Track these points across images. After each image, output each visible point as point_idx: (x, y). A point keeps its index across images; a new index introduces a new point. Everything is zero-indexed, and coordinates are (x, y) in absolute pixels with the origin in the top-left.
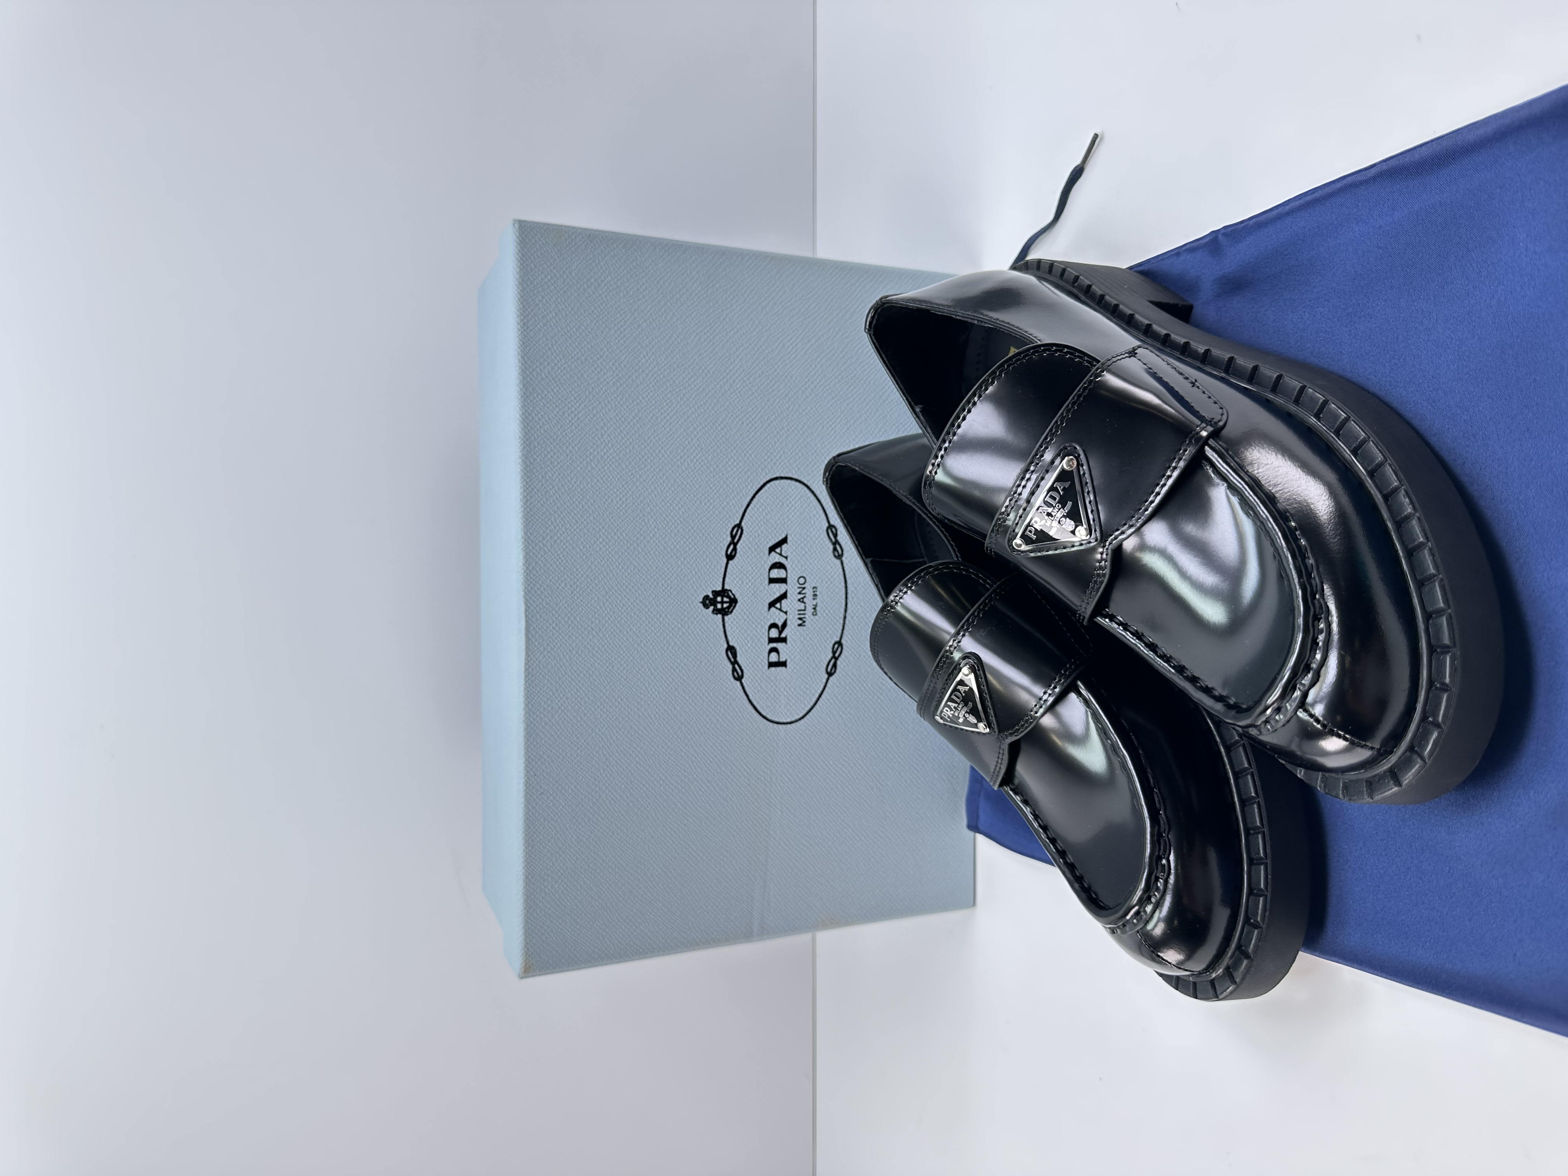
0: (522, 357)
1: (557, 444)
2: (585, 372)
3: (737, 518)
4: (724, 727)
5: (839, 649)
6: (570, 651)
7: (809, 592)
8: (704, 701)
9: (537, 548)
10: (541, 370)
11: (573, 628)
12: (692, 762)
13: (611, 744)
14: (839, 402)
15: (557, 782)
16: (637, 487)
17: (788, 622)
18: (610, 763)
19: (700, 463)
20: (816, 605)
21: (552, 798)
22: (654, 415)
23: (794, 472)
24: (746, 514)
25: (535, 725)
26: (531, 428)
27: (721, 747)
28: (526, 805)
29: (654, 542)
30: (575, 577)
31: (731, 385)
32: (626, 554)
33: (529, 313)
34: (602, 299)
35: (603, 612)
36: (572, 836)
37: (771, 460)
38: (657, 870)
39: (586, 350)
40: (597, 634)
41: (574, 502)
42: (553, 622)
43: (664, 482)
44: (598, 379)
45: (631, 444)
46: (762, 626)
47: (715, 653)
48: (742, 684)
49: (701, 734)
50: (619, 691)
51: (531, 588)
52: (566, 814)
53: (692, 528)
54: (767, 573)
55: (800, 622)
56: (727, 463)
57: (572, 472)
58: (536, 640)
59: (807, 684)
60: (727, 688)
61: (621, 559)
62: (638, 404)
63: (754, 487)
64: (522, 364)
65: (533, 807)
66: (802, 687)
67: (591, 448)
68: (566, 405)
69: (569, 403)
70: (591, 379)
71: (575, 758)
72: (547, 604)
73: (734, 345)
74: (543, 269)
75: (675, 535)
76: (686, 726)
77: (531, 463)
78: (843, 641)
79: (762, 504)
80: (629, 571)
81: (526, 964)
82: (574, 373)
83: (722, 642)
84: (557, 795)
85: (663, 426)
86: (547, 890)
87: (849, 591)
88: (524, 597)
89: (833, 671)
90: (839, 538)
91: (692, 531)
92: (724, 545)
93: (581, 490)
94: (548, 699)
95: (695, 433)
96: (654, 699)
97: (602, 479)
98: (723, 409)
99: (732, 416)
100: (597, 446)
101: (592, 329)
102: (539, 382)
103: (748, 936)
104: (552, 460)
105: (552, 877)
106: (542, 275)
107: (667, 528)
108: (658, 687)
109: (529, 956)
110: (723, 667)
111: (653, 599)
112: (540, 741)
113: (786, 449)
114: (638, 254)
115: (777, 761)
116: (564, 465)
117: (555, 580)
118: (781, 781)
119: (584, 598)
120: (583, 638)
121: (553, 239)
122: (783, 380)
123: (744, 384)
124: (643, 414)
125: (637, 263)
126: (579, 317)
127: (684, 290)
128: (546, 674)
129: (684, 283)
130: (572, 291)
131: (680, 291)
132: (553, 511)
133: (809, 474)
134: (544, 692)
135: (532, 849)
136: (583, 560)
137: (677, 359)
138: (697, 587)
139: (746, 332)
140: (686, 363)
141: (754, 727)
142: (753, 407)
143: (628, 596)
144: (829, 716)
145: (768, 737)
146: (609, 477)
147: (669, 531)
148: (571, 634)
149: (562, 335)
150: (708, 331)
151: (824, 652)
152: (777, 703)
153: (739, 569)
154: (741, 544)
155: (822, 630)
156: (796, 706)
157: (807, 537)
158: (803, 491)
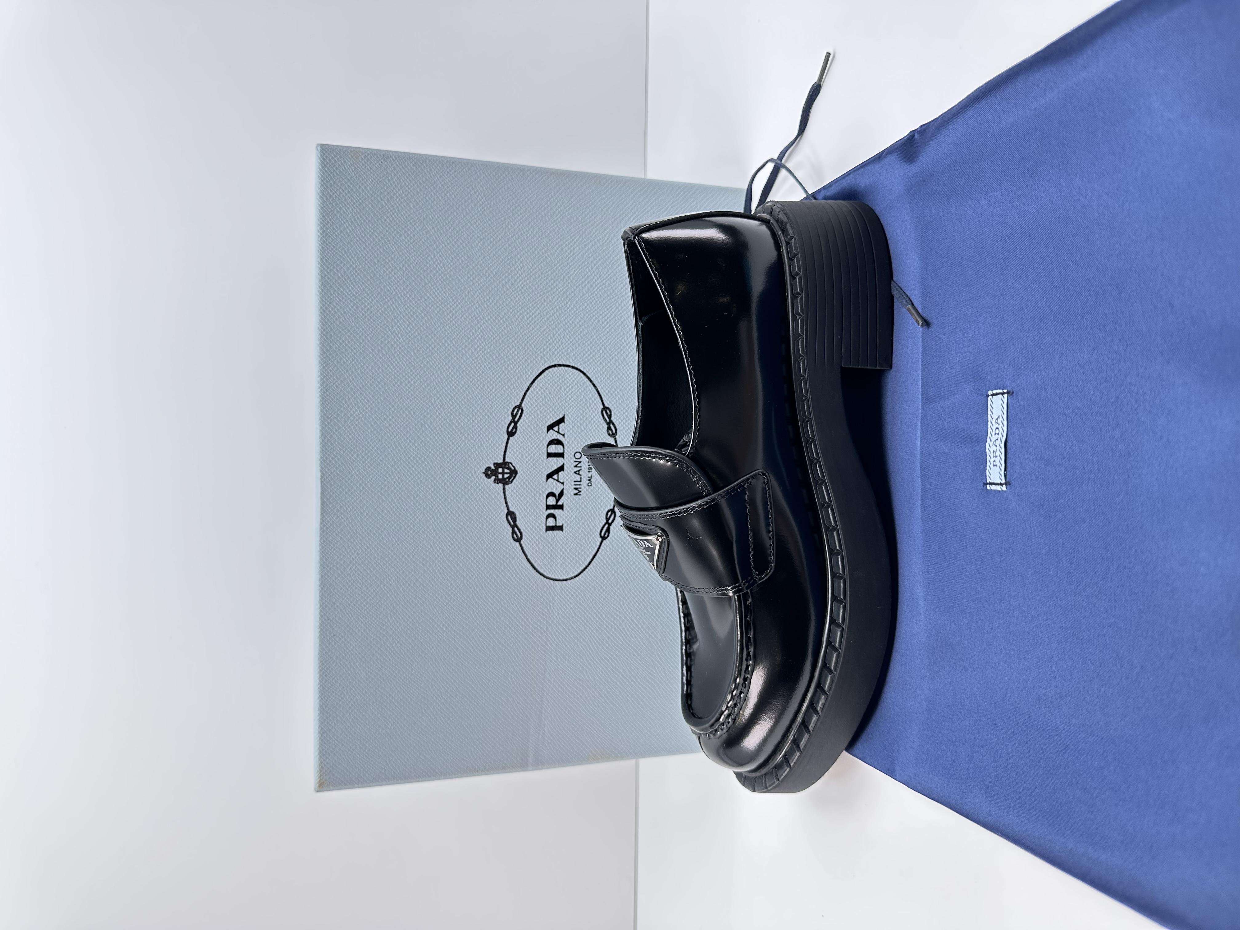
0: (321, 259)
1: (351, 334)
2: (377, 272)
3: (518, 400)
4: (504, 582)
5: (613, 516)
6: (361, 513)
7: (584, 466)
8: (485, 559)
9: (332, 423)
10: (338, 271)
11: (364, 493)
12: (473, 612)
13: (398, 594)
14: (613, 300)
15: (348, 626)
16: (425, 372)
17: (565, 491)
18: (397, 611)
19: (483, 352)
20: (591, 477)
21: (343, 640)
23: (571, 360)
24: (526, 397)
25: (328, 576)
26: (328, 320)
27: (501, 599)
28: (320, 645)
29: (440, 419)
30: (366, 449)
31: (512, 284)
32: (414, 429)
33: (328, 222)
34: (394, 209)
35: (392, 480)
36: (361, 673)
37: (550, 350)
38: (439, 705)
39: (379, 253)
40: (387, 499)
41: (366, 384)
42: (346, 487)
43: (449, 368)
44: (389, 278)
45: (419, 334)
46: (540, 495)
47: (496, 518)
48: (521, 545)
49: (482, 587)
50: (405, 548)
51: (327, 458)
52: (356, 654)
53: (476, 408)
54: (546, 448)
55: (577, 492)
56: (508, 352)
57: (364, 358)
58: (330, 503)
59: (581, 546)
60: (507, 548)
61: (409, 434)
62: (425, 300)
63: (534, 373)
64: (321, 266)
65: (327, 647)
66: (578, 548)
67: (382, 337)
68: (360, 300)
70: (383, 278)
71: (365, 606)
72: (340, 471)
73: (516, 249)
74: (341, 185)
75: (460, 414)
76: (468, 581)
77: (327, 350)
79: (542, 388)
80: (417, 445)
81: (321, 779)
82: (368, 273)
83: (502, 508)
84: (348, 637)
85: (449, 319)
86: (338, 718)
88: (320, 465)
89: (606, 535)
90: (612, 419)
91: (476, 411)
92: (505, 423)
93: (373, 374)
94: (341, 554)
95: (479, 326)
96: (438, 556)
97: (392, 364)
98: (505, 304)
99: (513, 311)
100: (388, 336)
101: (384, 235)
102: (336, 281)
103: (523, 765)
104: (347, 347)
105: (343, 707)
106: (341, 190)
107: (452, 408)
108: (442, 546)
109: (323, 773)
110: (503, 530)
111: (439, 469)
112: (333, 590)
113: (564, 340)
114: (427, 171)
115: (553, 613)
116: (357, 352)
117: (348, 451)
118: (556, 630)
119: (374, 468)
120: (373, 502)
121: (350, 159)
122: (561, 280)
123: (525, 283)
124: (430, 308)
125: (426, 179)
126: (373, 225)
127: (470, 201)
128: (339, 532)
129: (469, 195)
130: (367, 203)
131: (465, 202)
132: (347, 391)
133: (586, 362)
134: (337, 547)
135: (325, 682)
136: (374, 435)
137: (462, 261)
138: (480, 459)
139: (527, 238)
140: (470, 264)
141: (532, 582)
142: (533, 303)
143: (415, 466)
144: (602, 575)
145: (545, 592)
146: (398, 363)
147: (454, 410)
148: (363, 498)
149: (357, 240)
150: (491, 237)
151: (599, 519)
152: (554, 563)
153: (519, 445)
154: (521, 423)
155: (596, 500)
156: (571, 565)
157: (584, 417)
158: (580, 377)
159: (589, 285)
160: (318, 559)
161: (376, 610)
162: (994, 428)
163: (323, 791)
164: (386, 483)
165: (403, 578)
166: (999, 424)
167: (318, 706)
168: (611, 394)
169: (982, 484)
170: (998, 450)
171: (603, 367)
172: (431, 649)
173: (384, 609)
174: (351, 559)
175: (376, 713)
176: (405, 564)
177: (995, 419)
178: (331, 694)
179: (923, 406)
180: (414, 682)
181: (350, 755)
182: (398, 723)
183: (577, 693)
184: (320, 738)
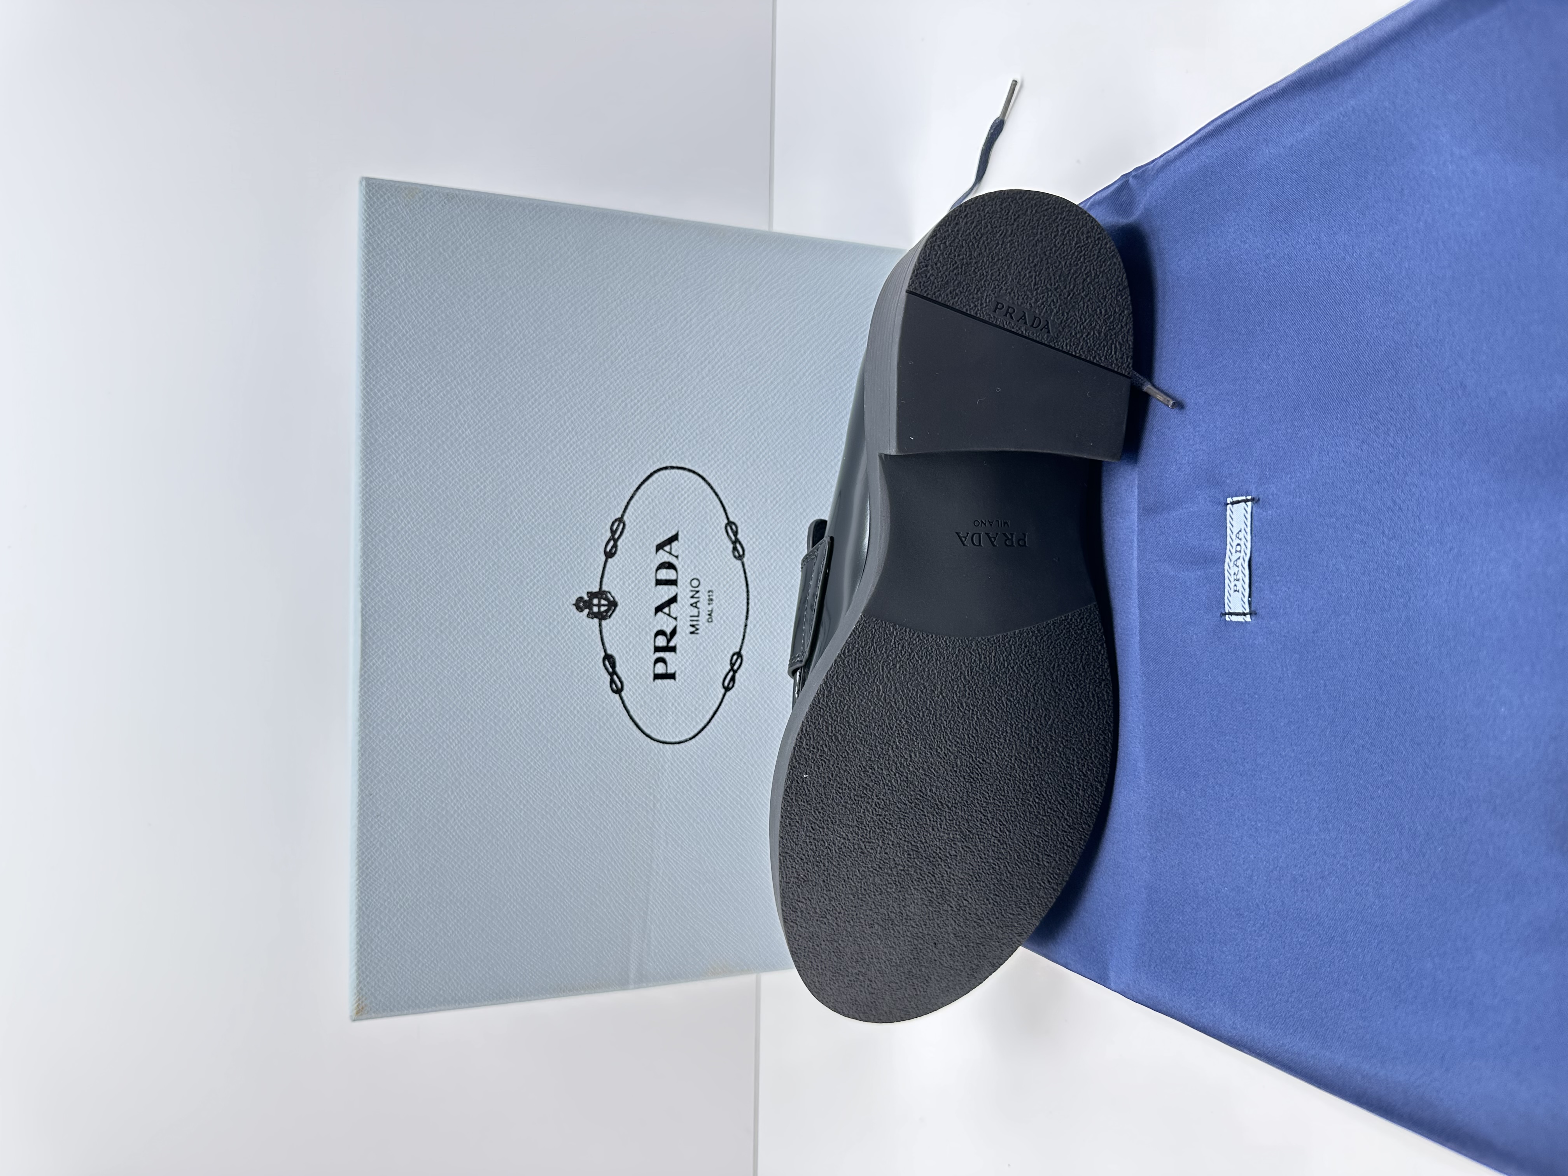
0: (365, 326)
1: (403, 423)
2: (438, 344)
3: (619, 512)
4: (600, 746)
5: (739, 661)
6: (414, 656)
7: (703, 597)
8: (575, 715)
9: (377, 539)
10: (386, 342)
11: (418, 630)
12: (560, 785)
13: (461, 762)
14: (741, 385)
16: (498, 474)
17: (678, 629)
18: (460, 784)
19: (574, 449)
20: (712, 611)
21: (389, 821)
22: (519, 393)
23: (687, 461)
24: (630, 507)
25: (371, 738)
26: (373, 405)
27: (595, 768)
28: (359, 828)
29: (518, 535)
30: (421, 573)
31: (612, 362)
32: (484, 548)
33: (375, 278)
34: (460, 263)
35: (455, 613)
36: (413, 864)
37: (660, 447)
38: (514, 906)
39: (440, 320)
40: (447, 638)
41: (421, 489)
42: (394, 622)
43: (530, 468)
44: (453, 352)
45: (491, 424)
46: (647, 633)
47: (590, 662)
48: (621, 698)
49: (572, 753)
50: (472, 702)
51: (369, 584)
52: (406, 840)
53: (564, 521)
54: (654, 574)
55: (693, 629)
56: (607, 449)
57: (420, 454)
58: (374, 643)
59: (699, 699)
60: (603, 702)
61: (477, 554)
62: (500, 380)
63: (639, 477)
64: (365, 334)
65: (368, 831)
66: (694, 702)
67: (444, 428)
68: (415, 380)
69: (418, 377)
70: (445, 351)
71: (418, 777)
72: (387, 602)
73: (617, 318)
74: (392, 231)
75: (544, 528)
76: (552, 744)
77: (371, 444)
78: (743, 652)
79: (649, 496)
80: (487, 568)
81: (359, 1004)
82: (426, 345)
83: (598, 650)
84: (396, 818)
85: (530, 406)
86: (383, 924)
87: (751, 596)
88: (361, 594)
89: (731, 685)
90: (739, 536)
91: (564, 525)
92: (602, 541)
93: (431, 475)
94: (387, 710)
95: (569, 415)
96: (515, 712)
97: (456, 463)
98: (602, 388)
99: (613, 397)
100: (451, 427)
101: (447, 297)
102: (384, 354)
103: (623, 984)
104: (397, 441)
105: (390, 909)
106: (391, 238)
107: (533, 520)
108: (520, 699)
109: (363, 996)
110: (599, 678)
111: (516, 600)
112: (377, 757)
113: (678, 435)
114: (504, 215)
115: (663, 786)
116: (410, 446)
117: (398, 575)
118: (667, 808)
119: (431, 597)
120: (429, 641)
121: (405, 198)
122: (675, 359)
123: (629, 362)
124: (506, 392)
125: (502, 226)
126: (432, 283)
127: (558, 255)
128: (384, 681)
129: (558, 248)
130: (425, 255)
131: (552, 257)
132: (397, 498)
133: (705, 464)
134: (382, 701)
135: (366, 877)
136: (432, 554)
137: (548, 332)
138: (569, 587)
139: (632, 304)
140: (559, 336)
141: (635, 746)
142: (639, 387)
143: (485, 596)
144: (726, 736)
145: (652, 758)
146: (464, 461)
147: (536, 523)
148: (416, 636)
149: (412, 303)
150: (586, 302)
151: (721, 664)
152: (664, 720)
153: (620, 569)
154: (623, 541)
155: (718, 640)
156: (686, 724)
157: (702, 534)
158: (698, 483)
159: (710, 366)
160: (357, 715)
161: (433, 782)
162: (1234, 545)
163: (361, 1020)
164: (447, 617)
165: (468, 741)
166: (1241, 539)
167: (355, 908)
168: (738, 505)
169: (1219, 614)
170: (1240, 572)
171: (728, 471)
172: (504, 833)
173: (443, 781)
174: (400, 716)
175: (432, 917)
176: (470, 723)
177: (1235, 532)
178: (374, 893)
179: (1139, 519)
180: (482, 876)
181: (398, 972)
182: (461, 929)
183: (692, 888)
184: (359, 950)
